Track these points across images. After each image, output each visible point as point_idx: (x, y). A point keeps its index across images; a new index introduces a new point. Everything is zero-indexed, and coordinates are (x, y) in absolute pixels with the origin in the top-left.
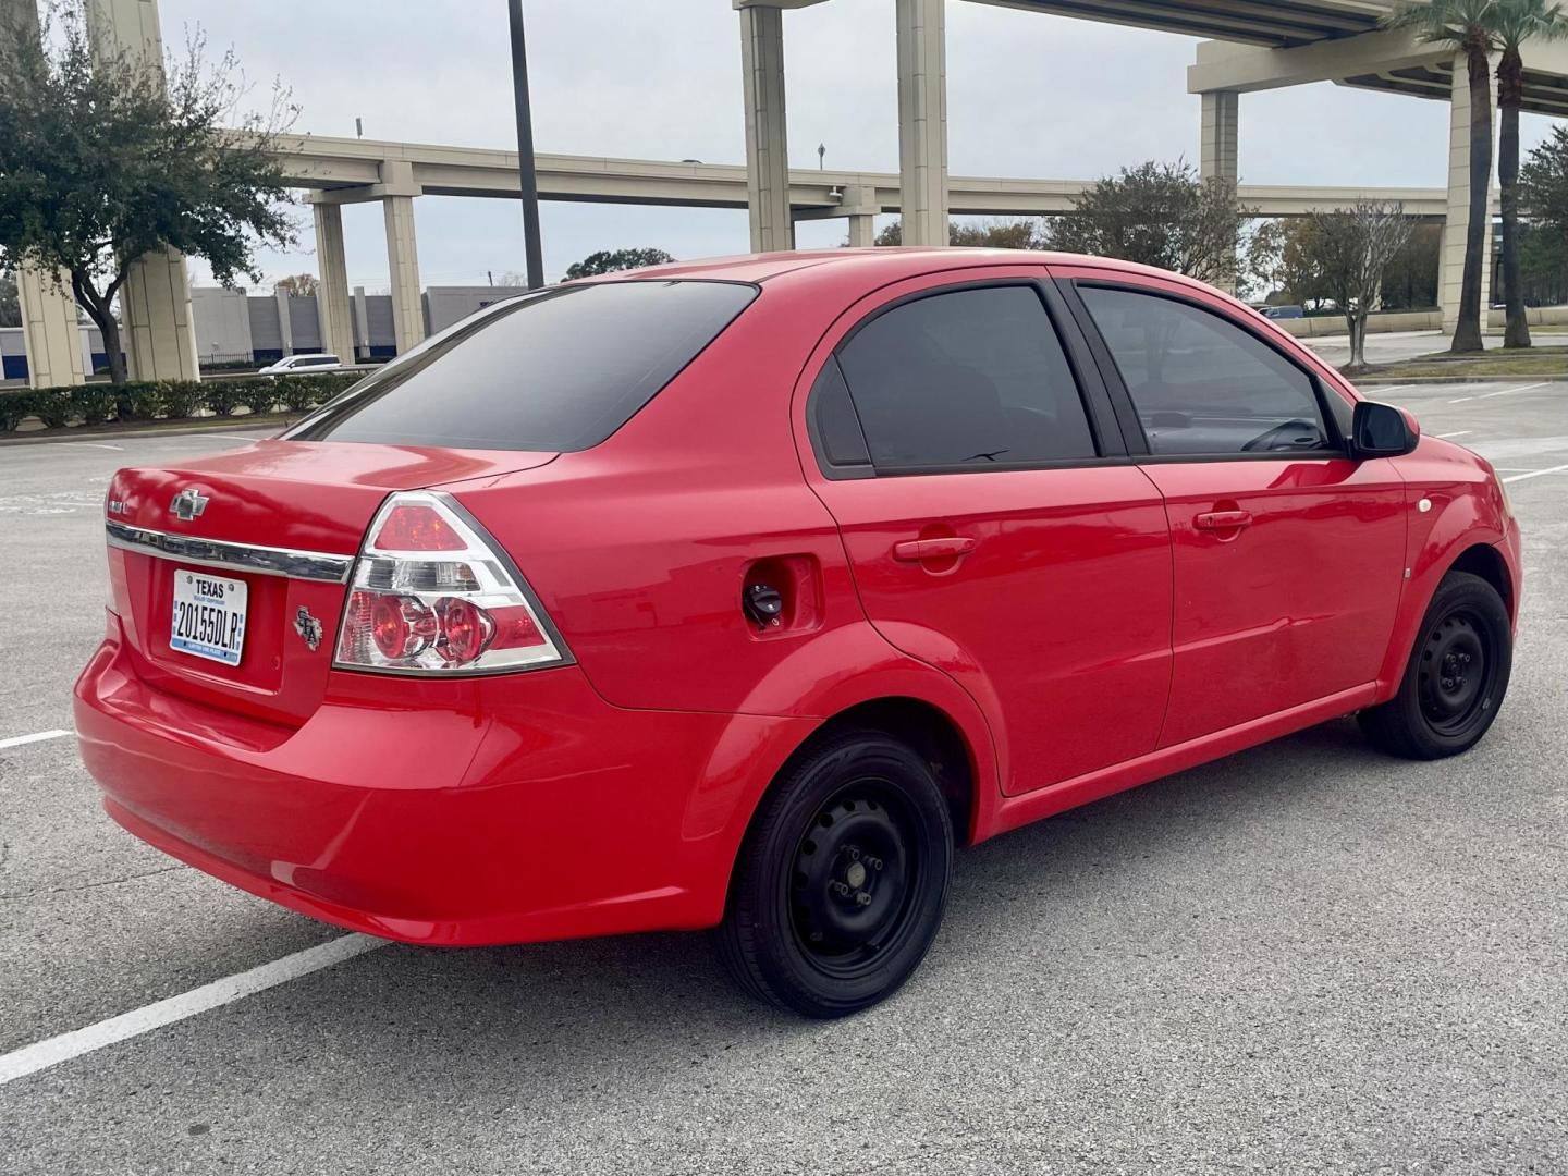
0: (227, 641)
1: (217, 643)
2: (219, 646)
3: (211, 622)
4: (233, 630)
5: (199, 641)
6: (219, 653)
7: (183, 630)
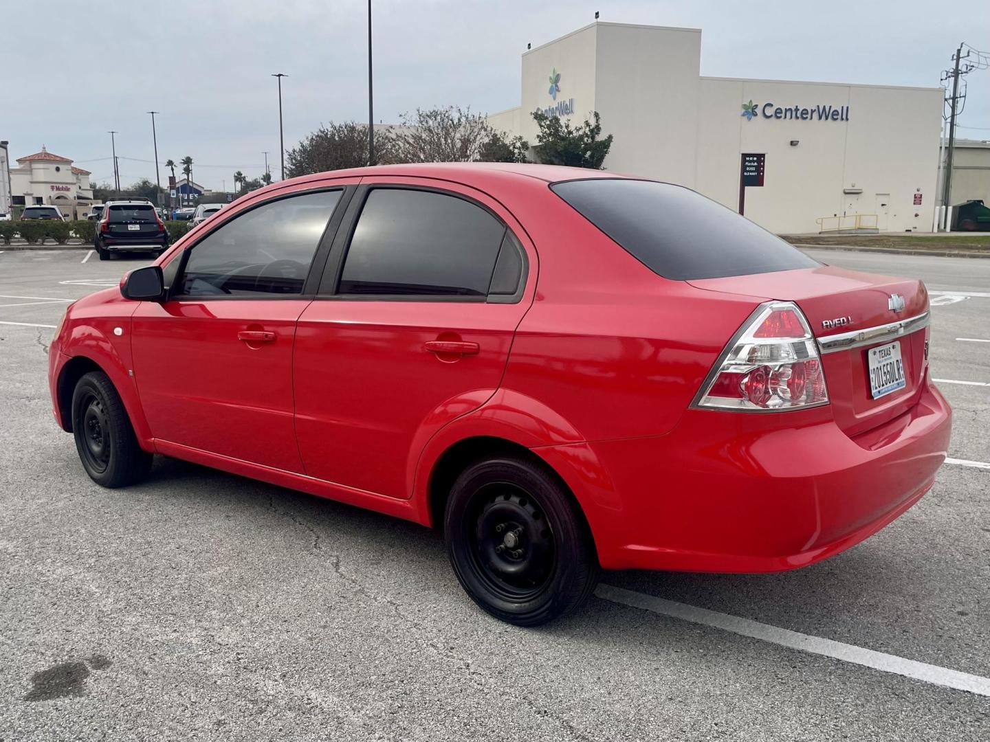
0: (897, 377)
1: (893, 381)
2: (895, 382)
3: (888, 372)
4: (898, 369)
5: (885, 386)
6: (896, 386)
7: (877, 386)
